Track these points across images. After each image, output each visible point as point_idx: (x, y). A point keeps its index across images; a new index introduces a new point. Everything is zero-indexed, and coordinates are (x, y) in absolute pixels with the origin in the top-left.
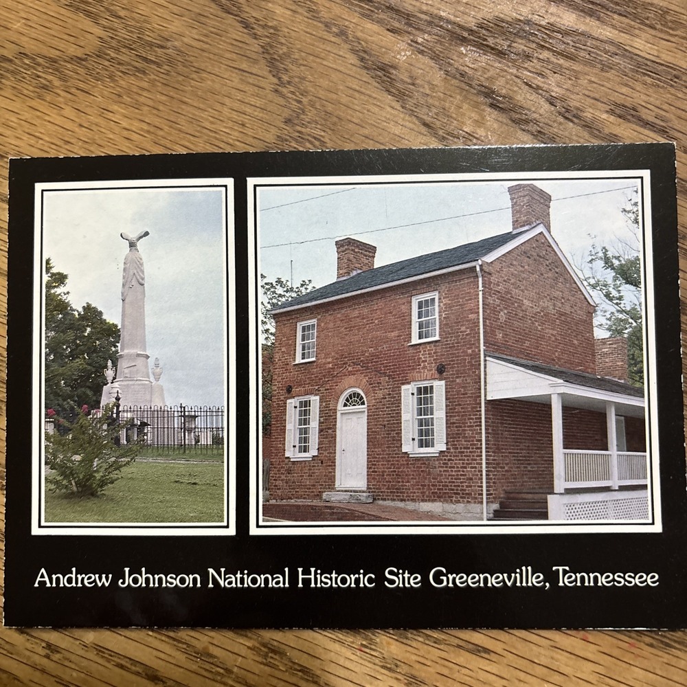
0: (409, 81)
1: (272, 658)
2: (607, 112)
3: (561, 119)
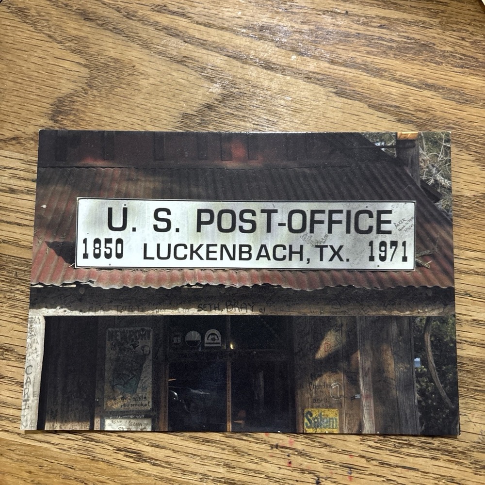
0: (36, 14)
1: (6, 354)
2: (150, 10)
3: (125, 19)
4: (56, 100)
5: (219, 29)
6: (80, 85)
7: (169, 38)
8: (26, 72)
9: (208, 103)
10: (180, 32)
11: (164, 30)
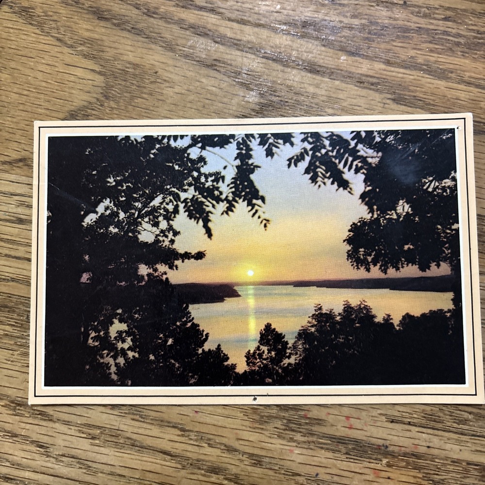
0: (43, 14)
2: (174, 6)
3: (145, 17)
4: (67, 114)
5: (255, 27)
6: (95, 96)
7: (196, 38)
8: (32, 82)
9: (244, 114)
10: (210, 30)
11: (191, 29)
